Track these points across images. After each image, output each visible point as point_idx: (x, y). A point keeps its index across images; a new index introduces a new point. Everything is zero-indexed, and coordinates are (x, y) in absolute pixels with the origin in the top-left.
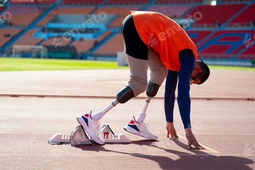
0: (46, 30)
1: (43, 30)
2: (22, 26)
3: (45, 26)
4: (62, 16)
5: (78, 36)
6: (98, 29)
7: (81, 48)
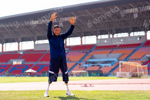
0: (88, 63)
1: (86, 63)
2: (76, 61)
3: (87, 61)
4: (95, 55)
5: (103, 65)
6: (113, 61)
7: (104, 70)
